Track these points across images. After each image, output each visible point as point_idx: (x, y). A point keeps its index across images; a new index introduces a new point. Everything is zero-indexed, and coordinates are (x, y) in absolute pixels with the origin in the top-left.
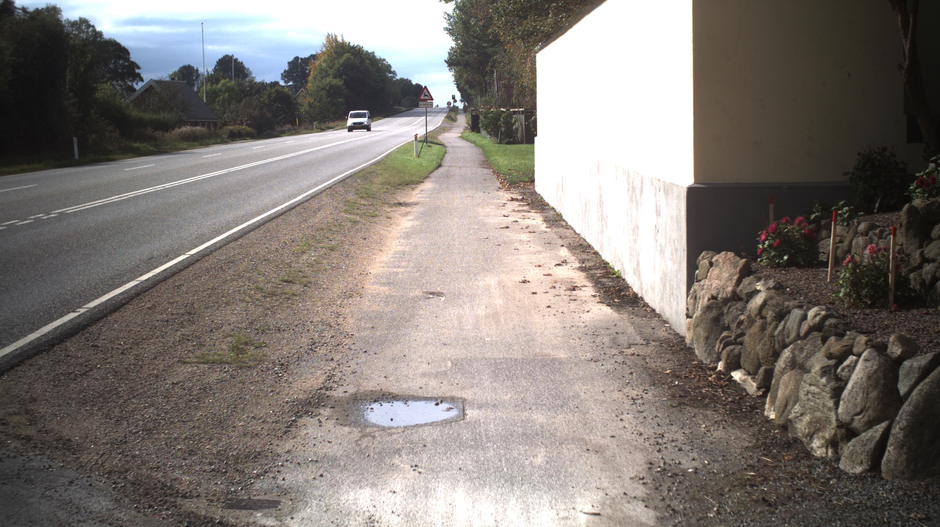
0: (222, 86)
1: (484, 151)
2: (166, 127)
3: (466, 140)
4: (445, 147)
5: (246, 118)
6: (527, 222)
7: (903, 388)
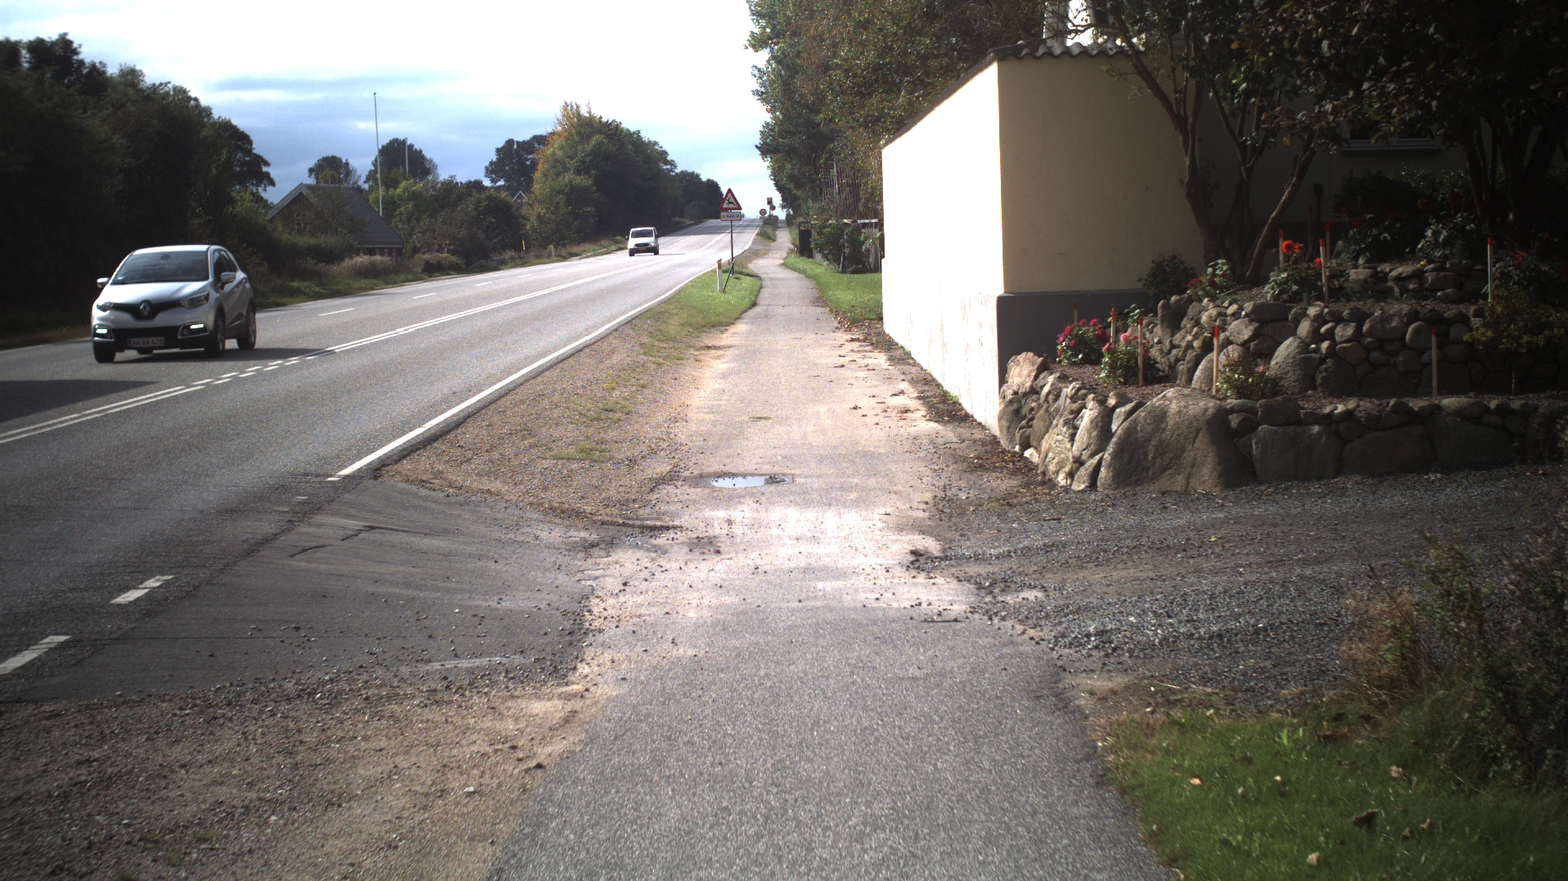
0: (404, 191)
1: (818, 283)
2: (331, 256)
3: (792, 269)
5: (448, 242)
6: (867, 361)
7: (1114, 427)
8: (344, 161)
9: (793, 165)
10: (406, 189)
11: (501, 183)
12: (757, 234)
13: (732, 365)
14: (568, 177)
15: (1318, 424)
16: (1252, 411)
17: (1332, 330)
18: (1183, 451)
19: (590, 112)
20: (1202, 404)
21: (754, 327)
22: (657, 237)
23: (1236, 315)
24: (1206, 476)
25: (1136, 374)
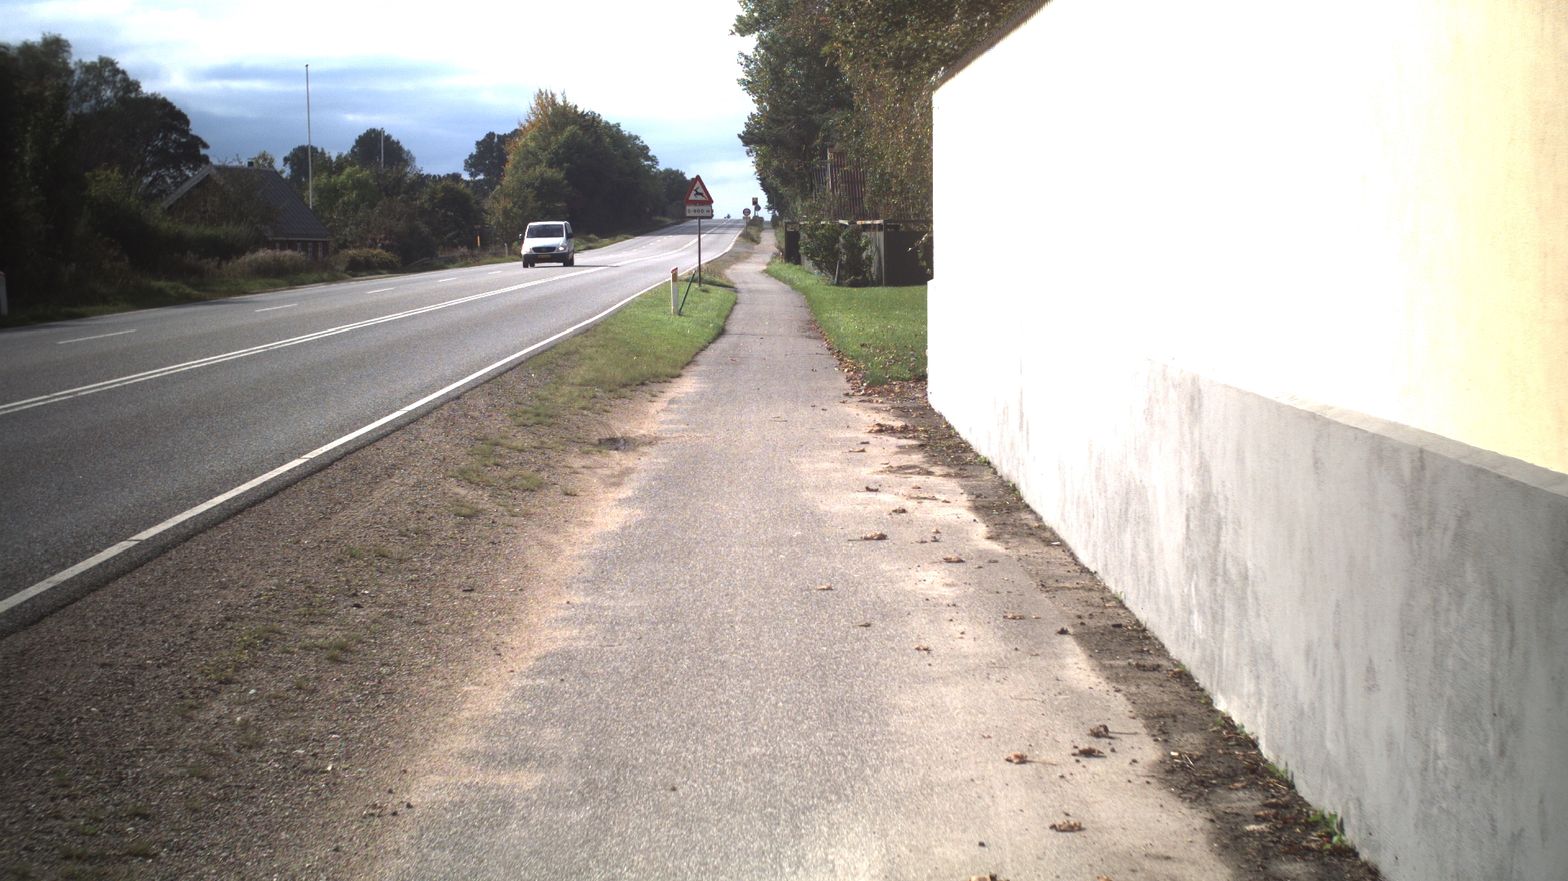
0: (347, 179)
1: (809, 299)
4: (736, 291)
5: (383, 236)
9: (781, 162)
12: (740, 236)
14: (539, 170)
19: (565, 102)
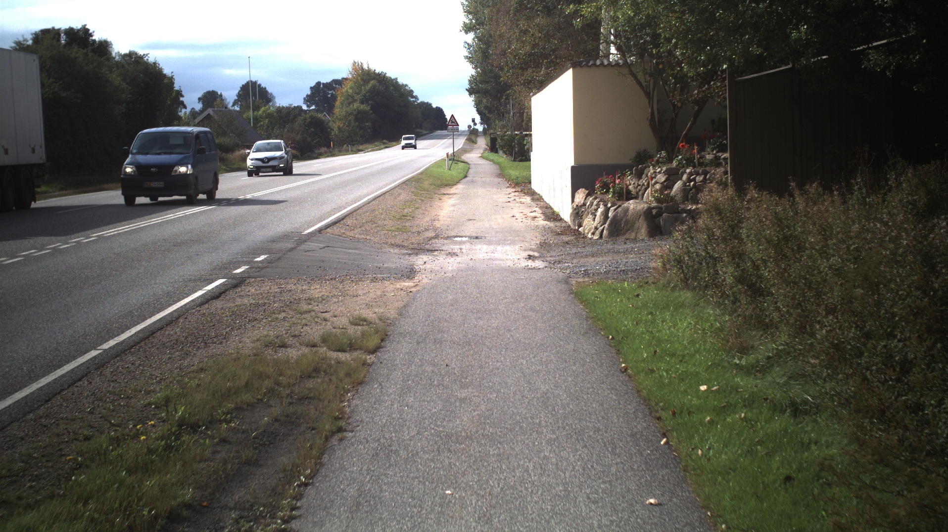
3: (486, 159)
4: (468, 164)
6: (521, 200)
7: (610, 215)
8: (219, 93)
9: (488, 100)
10: (264, 112)
11: (313, 107)
12: (466, 140)
13: (457, 201)
14: (356, 105)
15: (686, 213)
16: (661, 208)
17: (695, 177)
18: (635, 223)
19: (368, 67)
20: (642, 206)
21: (466, 186)
22: (416, 140)
23: (660, 172)
24: (643, 232)
25: (623, 196)
